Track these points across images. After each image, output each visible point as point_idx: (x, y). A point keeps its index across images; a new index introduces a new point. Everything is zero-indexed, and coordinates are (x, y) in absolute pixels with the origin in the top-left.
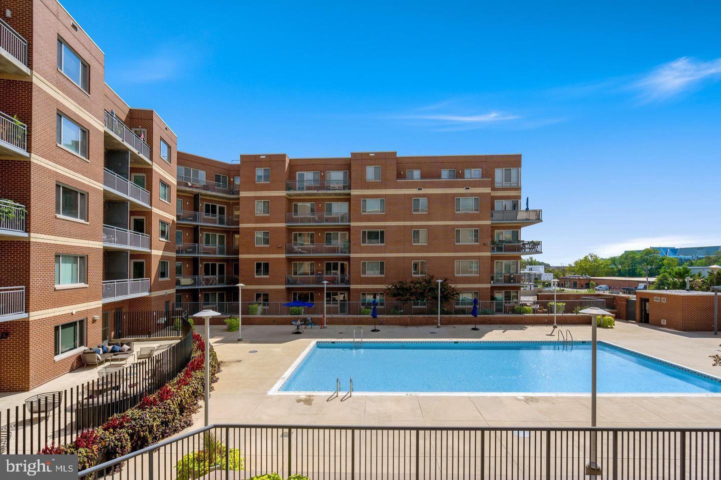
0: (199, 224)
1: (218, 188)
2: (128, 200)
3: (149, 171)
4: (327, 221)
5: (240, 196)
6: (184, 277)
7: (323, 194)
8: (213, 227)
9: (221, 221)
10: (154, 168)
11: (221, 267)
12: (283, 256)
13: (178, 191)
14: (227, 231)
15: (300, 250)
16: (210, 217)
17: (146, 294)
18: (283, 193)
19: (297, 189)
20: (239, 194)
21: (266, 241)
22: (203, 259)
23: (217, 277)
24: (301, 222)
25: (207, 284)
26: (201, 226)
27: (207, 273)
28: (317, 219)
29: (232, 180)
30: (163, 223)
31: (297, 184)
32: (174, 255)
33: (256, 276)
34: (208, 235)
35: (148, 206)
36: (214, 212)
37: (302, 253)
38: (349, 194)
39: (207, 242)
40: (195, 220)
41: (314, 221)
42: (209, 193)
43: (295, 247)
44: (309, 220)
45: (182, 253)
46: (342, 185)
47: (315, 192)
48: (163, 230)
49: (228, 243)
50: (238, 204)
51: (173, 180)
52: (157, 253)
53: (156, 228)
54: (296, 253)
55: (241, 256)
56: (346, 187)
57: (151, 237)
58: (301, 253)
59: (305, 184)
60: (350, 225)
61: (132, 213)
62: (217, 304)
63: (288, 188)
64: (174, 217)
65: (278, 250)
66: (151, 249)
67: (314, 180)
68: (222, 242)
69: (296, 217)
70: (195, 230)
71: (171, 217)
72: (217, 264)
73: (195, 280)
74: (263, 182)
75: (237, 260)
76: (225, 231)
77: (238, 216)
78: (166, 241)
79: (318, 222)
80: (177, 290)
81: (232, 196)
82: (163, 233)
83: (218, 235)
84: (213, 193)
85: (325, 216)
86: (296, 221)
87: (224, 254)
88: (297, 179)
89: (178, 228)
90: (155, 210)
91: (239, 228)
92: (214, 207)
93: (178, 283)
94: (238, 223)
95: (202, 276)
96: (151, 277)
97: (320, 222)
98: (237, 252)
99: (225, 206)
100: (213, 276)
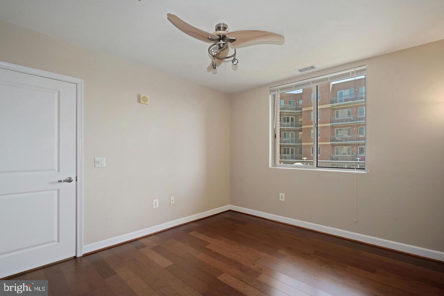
0: (281, 127)
1: (290, 108)
4: (360, 119)
7: (357, 102)
9: (292, 125)
11: (292, 150)
12: (329, 143)
14: (295, 131)
15: (340, 139)
16: (286, 124)
18: (329, 106)
19: (338, 102)
20: (302, 109)
22: (282, 146)
24: (341, 122)
25: (285, 159)
26: (282, 129)
28: (352, 119)
29: (298, 102)
31: (338, 99)
33: (311, 155)
34: (285, 133)
36: (288, 121)
39: (285, 137)
42: (286, 111)
43: (337, 138)
44: (347, 120)
49: (295, 137)
50: (301, 115)
54: (338, 141)
55: (303, 144)
58: (341, 141)
59: (344, 98)
63: (332, 102)
65: (325, 139)
67: (350, 95)
68: (292, 137)
69: (338, 119)
72: (290, 148)
75: (301, 146)
76: (294, 131)
77: (301, 122)
79: (353, 121)
81: (298, 111)
83: (290, 133)
84: (288, 111)
85: (359, 117)
86: (337, 121)
87: (293, 143)
88: (338, 96)
91: (302, 128)
92: (288, 118)
94: (301, 126)
97: (355, 121)
98: (301, 142)
99: (294, 117)
100: (288, 155)
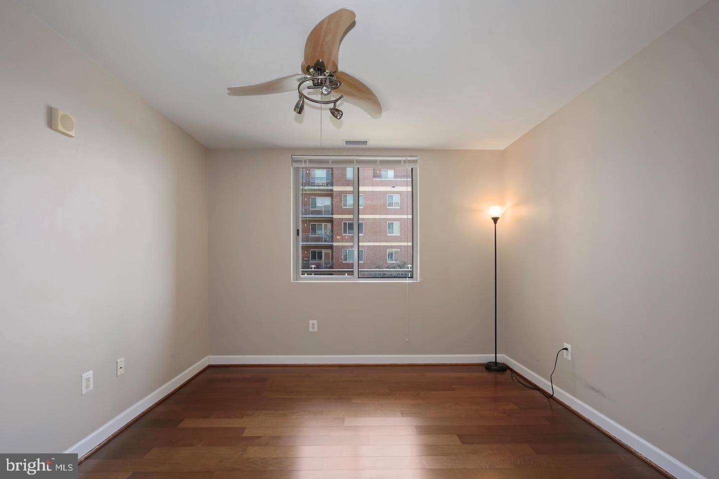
4: (312, 213)
28: (304, 212)
38: (332, 190)
46: (325, 181)
56: (329, 183)
60: (333, 218)
85: (311, 209)
97: (306, 214)
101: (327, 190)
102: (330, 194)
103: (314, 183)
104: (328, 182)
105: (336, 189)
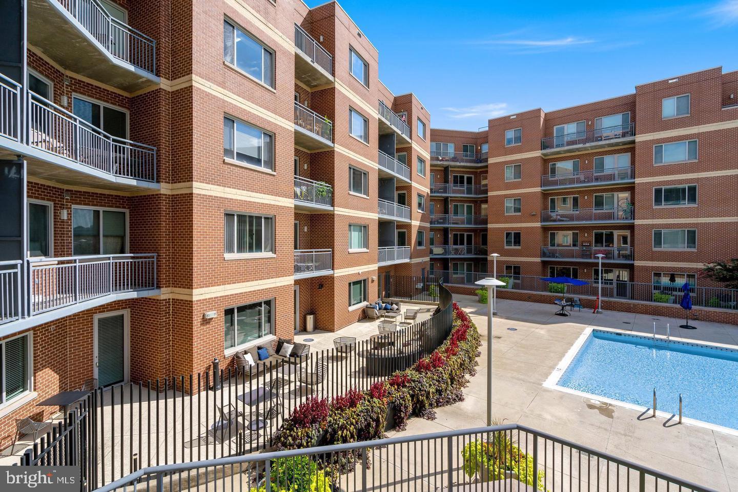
0: (449, 195)
1: (466, 158)
2: (395, 177)
3: (409, 149)
4: (597, 179)
5: (489, 163)
6: (436, 247)
7: (591, 147)
8: (461, 197)
9: (469, 192)
10: (413, 146)
11: (469, 237)
12: (538, 225)
13: (431, 166)
14: (475, 201)
15: (559, 217)
16: (459, 188)
17: (407, 261)
18: (538, 153)
19: (555, 146)
20: (487, 161)
21: (517, 210)
22: (453, 230)
23: (465, 246)
24: (560, 185)
25: (456, 254)
26: (451, 197)
27: (455, 243)
28: (582, 178)
29: (479, 148)
30: (420, 196)
31: (555, 140)
32: (428, 225)
33: (506, 247)
34: (456, 206)
35: (408, 181)
36: (462, 182)
37: (563, 221)
38: (633, 142)
39: (456, 213)
40: (445, 192)
41: (579, 181)
42: (458, 164)
43: (553, 214)
44: (572, 181)
45: (434, 224)
46: (620, 132)
47: (581, 146)
48: (420, 202)
49: (475, 213)
50: (486, 172)
51: (427, 155)
52: (416, 223)
53: (415, 200)
54: (555, 221)
55: (490, 226)
56: (627, 133)
57: (411, 209)
58: (560, 221)
59: (566, 139)
60: (634, 183)
61: (398, 188)
62: (466, 274)
63: (544, 147)
64: (428, 190)
65: (532, 217)
66: (411, 219)
67: (578, 132)
68: (469, 212)
69: (554, 178)
70: (445, 201)
71: (426, 190)
72: (466, 234)
73: (445, 249)
74: (513, 145)
75: (486, 230)
76: (472, 201)
77: (486, 185)
78: (422, 212)
79: (584, 182)
80: (431, 259)
81: (480, 165)
82: (420, 205)
83: (465, 205)
84: (462, 164)
85: (595, 175)
86: (555, 183)
87: (471, 224)
88: (555, 135)
89: (431, 200)
90: (414, 184)
91: (487, 197)
92: (462, 178)
93: (431, 252)
94: (486, 192)
95: (452, 246)
96: (411, 246)
97: (588, 182)
98: (485, 222)
99: (473, 176)
100: (461, 246)
101: (624, 143)
102: (631, 148)
103: (601, 137)
104: (624, 131)
105: (639, 138)
